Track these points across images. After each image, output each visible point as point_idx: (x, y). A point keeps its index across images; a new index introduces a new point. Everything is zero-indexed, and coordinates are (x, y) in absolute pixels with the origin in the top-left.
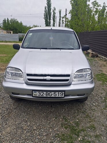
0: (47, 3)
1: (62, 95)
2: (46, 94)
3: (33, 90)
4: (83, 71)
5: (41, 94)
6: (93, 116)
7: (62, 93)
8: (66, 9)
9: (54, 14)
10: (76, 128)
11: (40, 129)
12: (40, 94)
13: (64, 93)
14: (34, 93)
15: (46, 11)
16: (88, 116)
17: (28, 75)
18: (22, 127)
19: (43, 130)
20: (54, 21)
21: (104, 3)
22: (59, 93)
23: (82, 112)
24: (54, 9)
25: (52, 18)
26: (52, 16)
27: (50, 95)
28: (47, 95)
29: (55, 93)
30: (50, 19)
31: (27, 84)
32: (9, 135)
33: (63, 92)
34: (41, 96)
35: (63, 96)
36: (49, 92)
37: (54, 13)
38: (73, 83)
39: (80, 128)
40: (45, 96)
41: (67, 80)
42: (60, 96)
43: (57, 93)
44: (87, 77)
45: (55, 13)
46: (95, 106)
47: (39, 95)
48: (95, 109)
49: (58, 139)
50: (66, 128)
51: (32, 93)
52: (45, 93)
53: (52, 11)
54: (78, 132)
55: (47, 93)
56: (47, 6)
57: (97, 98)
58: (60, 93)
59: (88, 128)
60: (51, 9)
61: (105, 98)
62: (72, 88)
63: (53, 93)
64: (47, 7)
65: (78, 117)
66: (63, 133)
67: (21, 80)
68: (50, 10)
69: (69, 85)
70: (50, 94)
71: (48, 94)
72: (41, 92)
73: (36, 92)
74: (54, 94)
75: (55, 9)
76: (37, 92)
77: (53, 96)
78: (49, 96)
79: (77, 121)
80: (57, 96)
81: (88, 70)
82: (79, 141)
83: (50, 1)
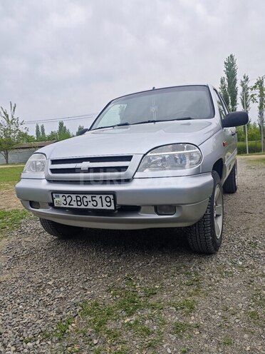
0: (227, 69)
1: (109, 204)
2: (77, 201)
3: (53, 192)
5: (68, 200)
7: (108, 199)
9: (244, 91)
13: (114, 200)
14: (56, 199)
17: (54, 162)
22: (101, 197)
24: (243, 80)
27: (85, 204)
28: (79, 203)
29: (94, 199)
30: (234, 104)
33: (112, 197)
34: (67, 206)
35: (113, 207)
36: (81, 196)
37: (245, 89)
38: (138, 174)
40: (75, 205)
42: (105, 207)
43: (97, 198)
45: (248, 89)
47: (65, 203)
58: (104, 197)
60: (236, 80)
63: (89, 197)
64: (226, 77)
70: (85, 199)
71: (80, 201)
72: (67, 195)
73: (59, 197)
74: (93, 201)
75: (247, 80)
76: (61, 195)
77: (90, 206)
78: (83, 206)
80: (100, 207)
81: (185, 146)
83: (233, 64)
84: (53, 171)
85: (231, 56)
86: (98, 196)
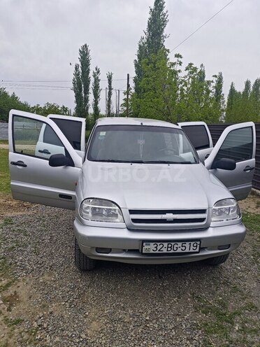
0: (81, 57)
1: (195, 248)
2: (168, 247)
3: (144, 241)
4: (223, 203)
5: (159, 248)
6: (245, 289)
7: (195, 245)
8: (128, 75)
9: (95, 82)
10: (224, 311)
11: (157, 319)
12: (156, 247)
13: (200, 245)
14: (146, 247)
15: (78, 75)
16: (235, 289)
17: (132, 212)
18: (120, 319)
19: (164, 321)
20: (96, 96)
21: (202, 65)
22: (190, 244)
23: (223, 283)
24: (95, 71)
25: (91, 91)
26: (91, 86)
27: (175, 249)
28: (169, 249)
29: (184, 245)
30: (87, 92)
31: (130, 229)
32: (102, 335)
33: (198, 243)
34: (157, 252)
35: (197, 250)
36: (173, 244)
37: (97, 80)
38: (212, 224)
39: (231, 310)
40: (165, 251)
41: (202, 220)
42: (192, 250)
43: (187, 245)
44: (230, 213)
45: (99, 80)
46: (242, 271)
47: (155, 249)
48: (243, 277)
49: (200, 332)
50: (206, 313)
51: (142, 246)
52: (166, 245)
53: (91, 74)
54: (231, 317)
55: (170, 246)
56: (80, 63)
57: (240, 257)
58: (192, 243)
59: (244, 308)
60: (89, 69)
61: (253, 255)
62: (210, 233)
63: (180, 244)
64: (80, 65)
65: (218, 292)
66: (204, 322)
67: (118, 221)
68: (88, 72)
69: (205, 229)
70: (176, 246)
72: (158, 244)
73: (149, 245)
74: (182, 246)
75: (98, 72)
77: (179, 250)
78: (172, 251)
79: (221, 298)
80: (187, 250)
81: (232, 200)
82: (238, 331)
83: (87, 54)
84: (134, 221)
85: (86, 45)
86: (188, 243)
